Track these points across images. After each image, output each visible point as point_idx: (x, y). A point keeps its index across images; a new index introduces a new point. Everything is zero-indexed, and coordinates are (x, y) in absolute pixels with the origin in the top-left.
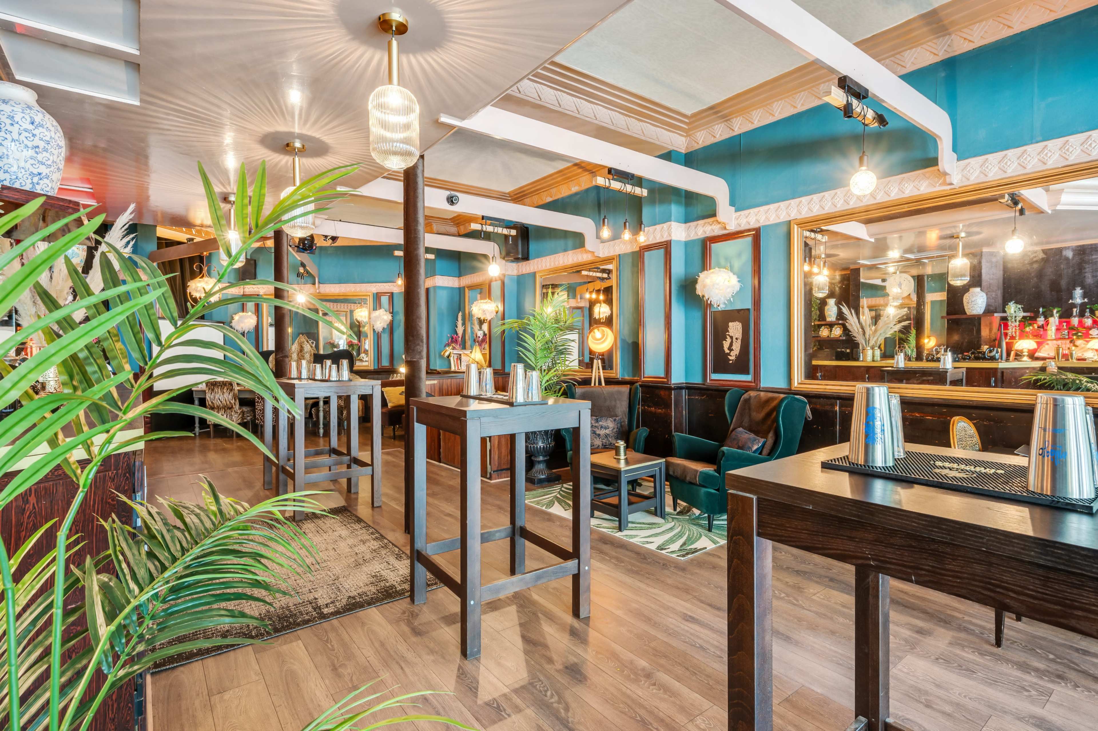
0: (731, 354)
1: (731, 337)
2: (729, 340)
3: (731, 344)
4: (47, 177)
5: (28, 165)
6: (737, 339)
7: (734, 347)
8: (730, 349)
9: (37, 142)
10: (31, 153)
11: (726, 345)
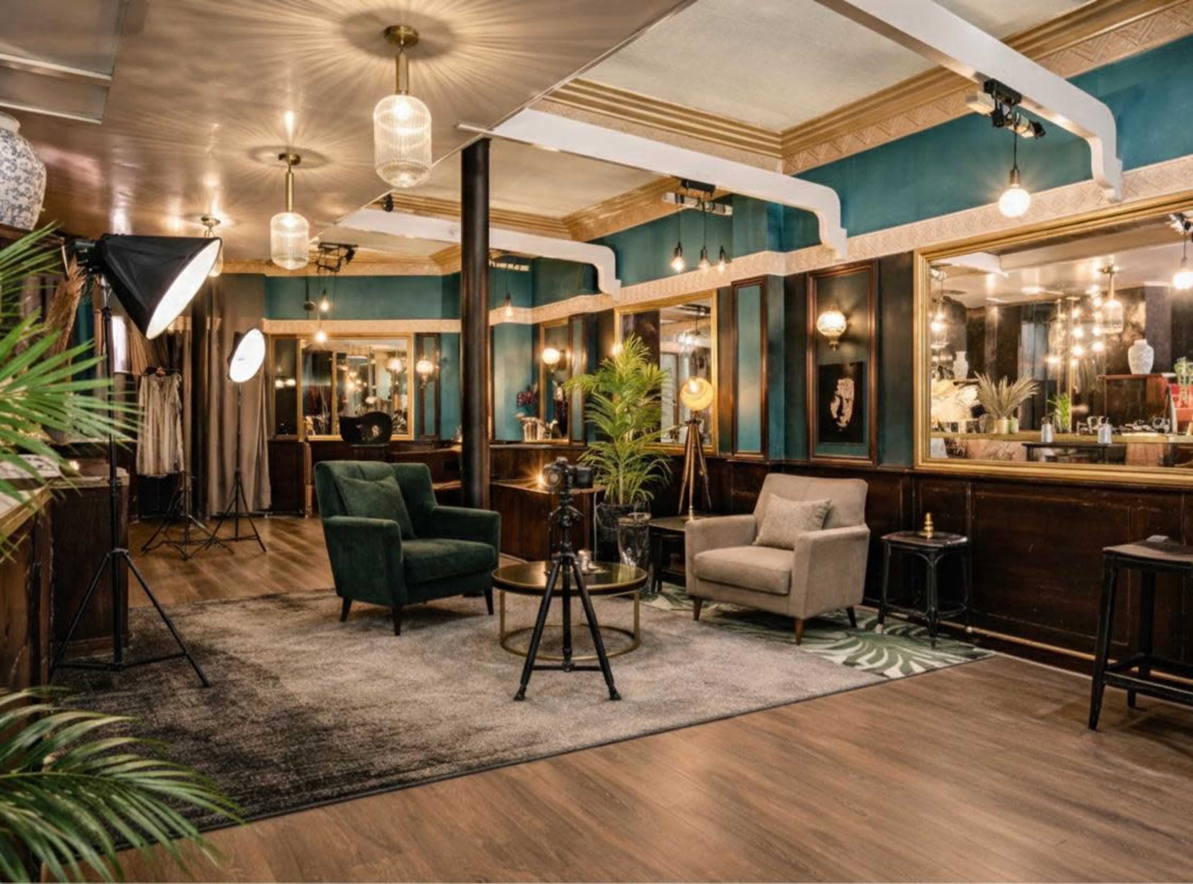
0: (842, 418)
1: (841, 398)
2: (837, 402)
3: (841, 407)
4: (28, 209)
5: (10, 197)
6: (847, 400)
7: (844, 411)
8: (840, 412)
9: (18, 172)
10: (13, 184)
11: (834, 407)
